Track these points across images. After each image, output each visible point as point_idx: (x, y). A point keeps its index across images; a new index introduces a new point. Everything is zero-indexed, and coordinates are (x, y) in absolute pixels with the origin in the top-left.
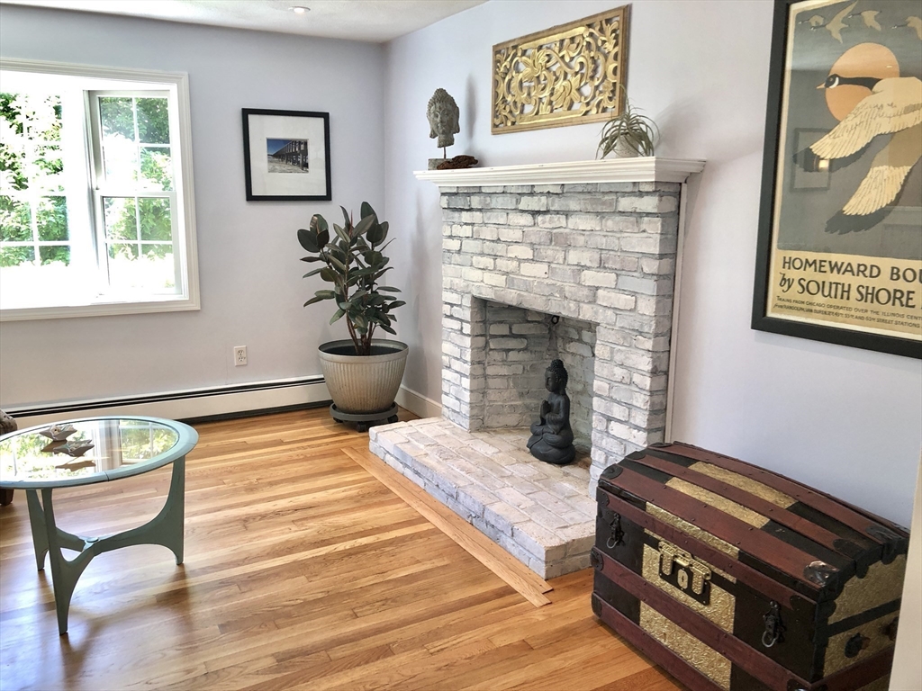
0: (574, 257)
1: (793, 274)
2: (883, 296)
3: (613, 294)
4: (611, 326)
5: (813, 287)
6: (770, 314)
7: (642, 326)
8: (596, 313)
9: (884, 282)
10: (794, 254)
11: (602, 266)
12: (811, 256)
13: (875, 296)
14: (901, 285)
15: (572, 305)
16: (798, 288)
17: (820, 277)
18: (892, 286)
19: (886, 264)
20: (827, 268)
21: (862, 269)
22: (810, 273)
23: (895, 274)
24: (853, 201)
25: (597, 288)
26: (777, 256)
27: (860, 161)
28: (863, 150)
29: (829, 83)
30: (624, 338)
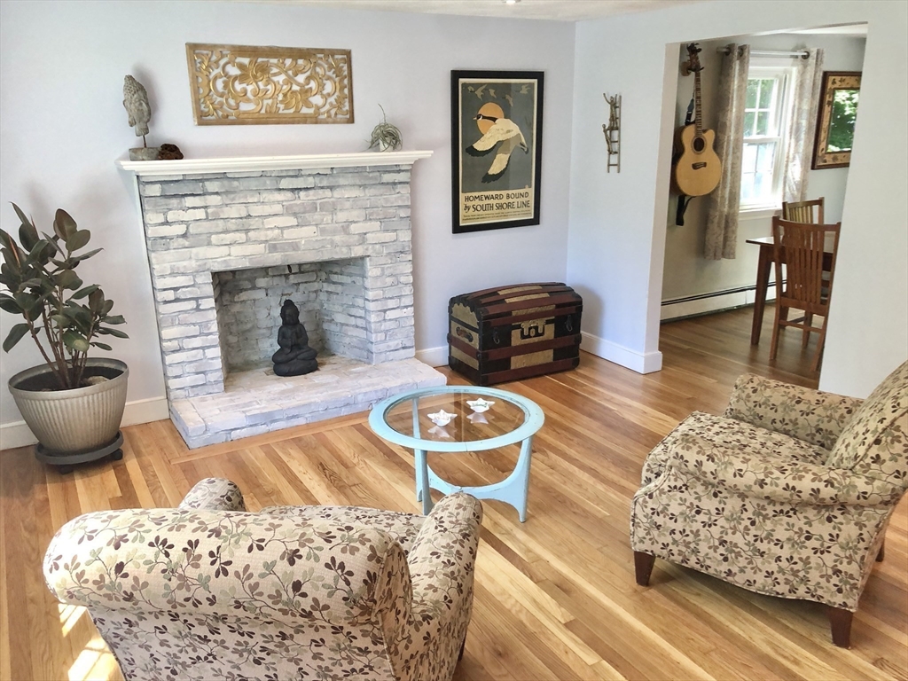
0: (342, 216)
1: (470, 204)
2: (505, 206)
3: (379, 235)
4: (379, 254)
5: (479, 208)
6: (461, 224)
7: (404, 248)
8: (367, 249)
9: (505, 200)
10: (469, 194)
11: (367, 219)
12: (477, 194)
13: (502, 206)
14: (511, 200)
15: (345, 250)
16: (472, 209)
17: (481, 203)
18: (507, 201)
19: (504, 193)
20: (484, 198)
21: (496, 197)
22: (477, 202)
23: (508, 196)
24: (492, 168)
25: (365, 234)
26: (462, 196)
27: (493, 151)
28: (493, 147)
29: (478, 118)
30: (391, 259)
